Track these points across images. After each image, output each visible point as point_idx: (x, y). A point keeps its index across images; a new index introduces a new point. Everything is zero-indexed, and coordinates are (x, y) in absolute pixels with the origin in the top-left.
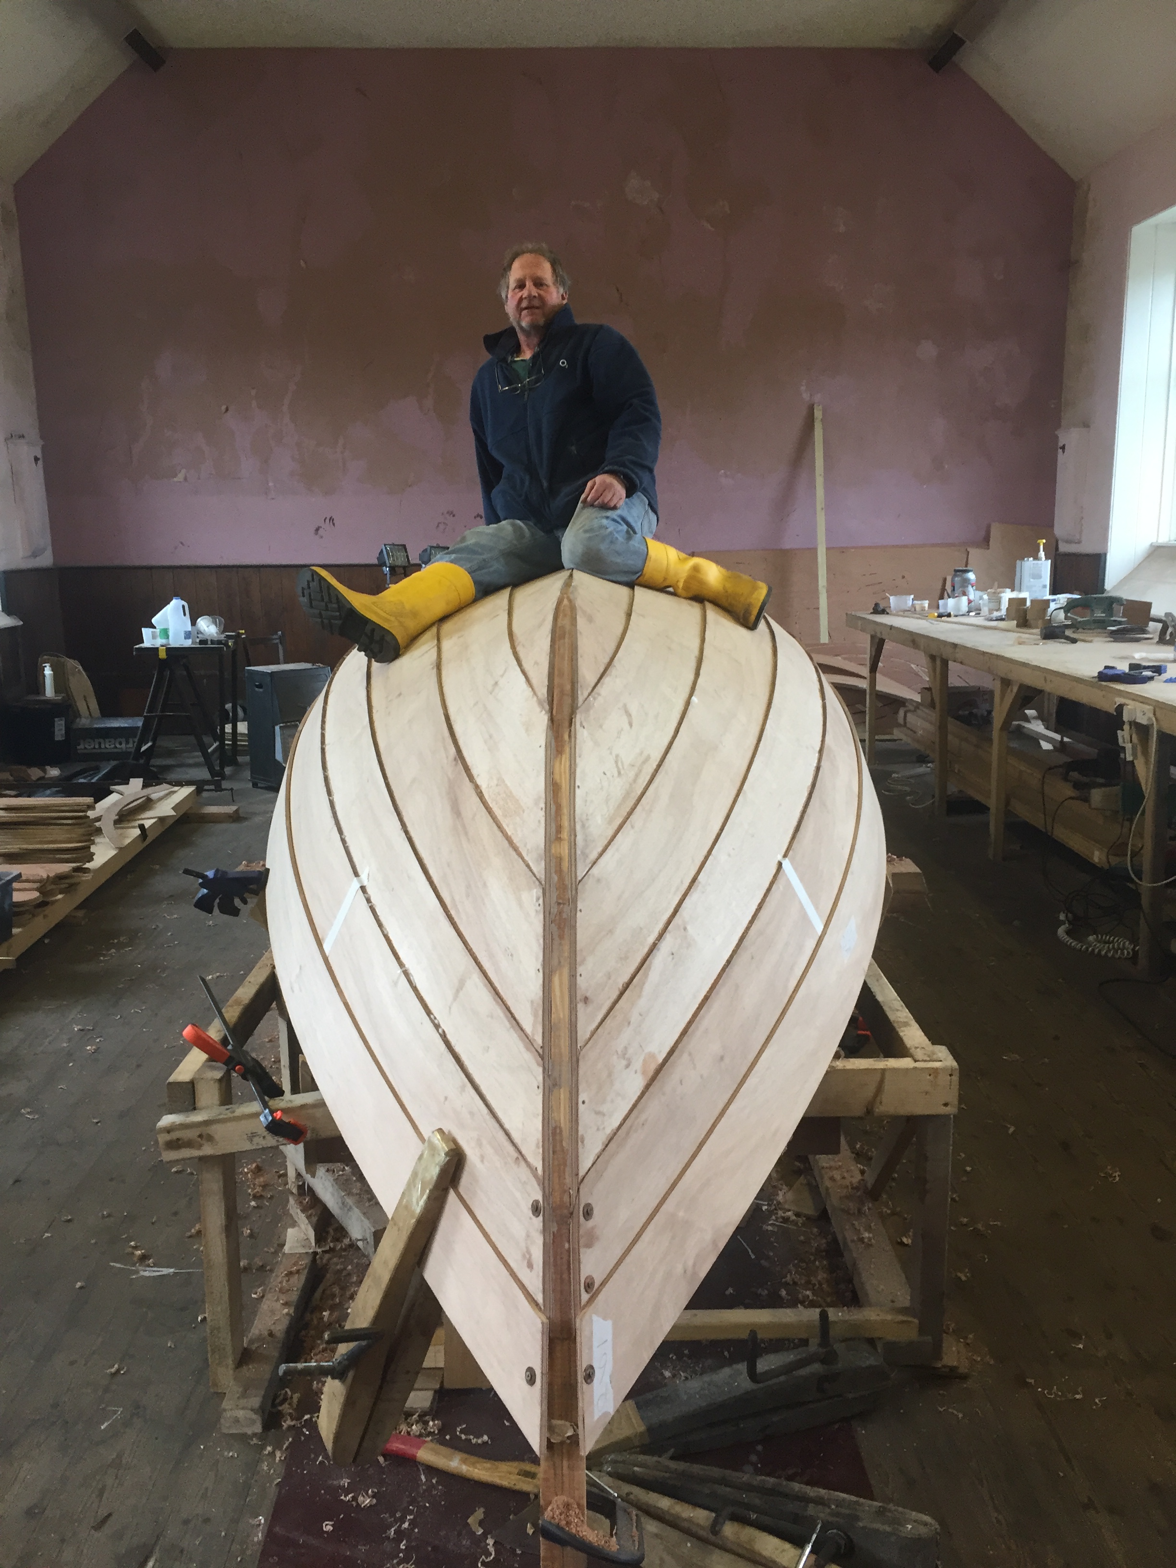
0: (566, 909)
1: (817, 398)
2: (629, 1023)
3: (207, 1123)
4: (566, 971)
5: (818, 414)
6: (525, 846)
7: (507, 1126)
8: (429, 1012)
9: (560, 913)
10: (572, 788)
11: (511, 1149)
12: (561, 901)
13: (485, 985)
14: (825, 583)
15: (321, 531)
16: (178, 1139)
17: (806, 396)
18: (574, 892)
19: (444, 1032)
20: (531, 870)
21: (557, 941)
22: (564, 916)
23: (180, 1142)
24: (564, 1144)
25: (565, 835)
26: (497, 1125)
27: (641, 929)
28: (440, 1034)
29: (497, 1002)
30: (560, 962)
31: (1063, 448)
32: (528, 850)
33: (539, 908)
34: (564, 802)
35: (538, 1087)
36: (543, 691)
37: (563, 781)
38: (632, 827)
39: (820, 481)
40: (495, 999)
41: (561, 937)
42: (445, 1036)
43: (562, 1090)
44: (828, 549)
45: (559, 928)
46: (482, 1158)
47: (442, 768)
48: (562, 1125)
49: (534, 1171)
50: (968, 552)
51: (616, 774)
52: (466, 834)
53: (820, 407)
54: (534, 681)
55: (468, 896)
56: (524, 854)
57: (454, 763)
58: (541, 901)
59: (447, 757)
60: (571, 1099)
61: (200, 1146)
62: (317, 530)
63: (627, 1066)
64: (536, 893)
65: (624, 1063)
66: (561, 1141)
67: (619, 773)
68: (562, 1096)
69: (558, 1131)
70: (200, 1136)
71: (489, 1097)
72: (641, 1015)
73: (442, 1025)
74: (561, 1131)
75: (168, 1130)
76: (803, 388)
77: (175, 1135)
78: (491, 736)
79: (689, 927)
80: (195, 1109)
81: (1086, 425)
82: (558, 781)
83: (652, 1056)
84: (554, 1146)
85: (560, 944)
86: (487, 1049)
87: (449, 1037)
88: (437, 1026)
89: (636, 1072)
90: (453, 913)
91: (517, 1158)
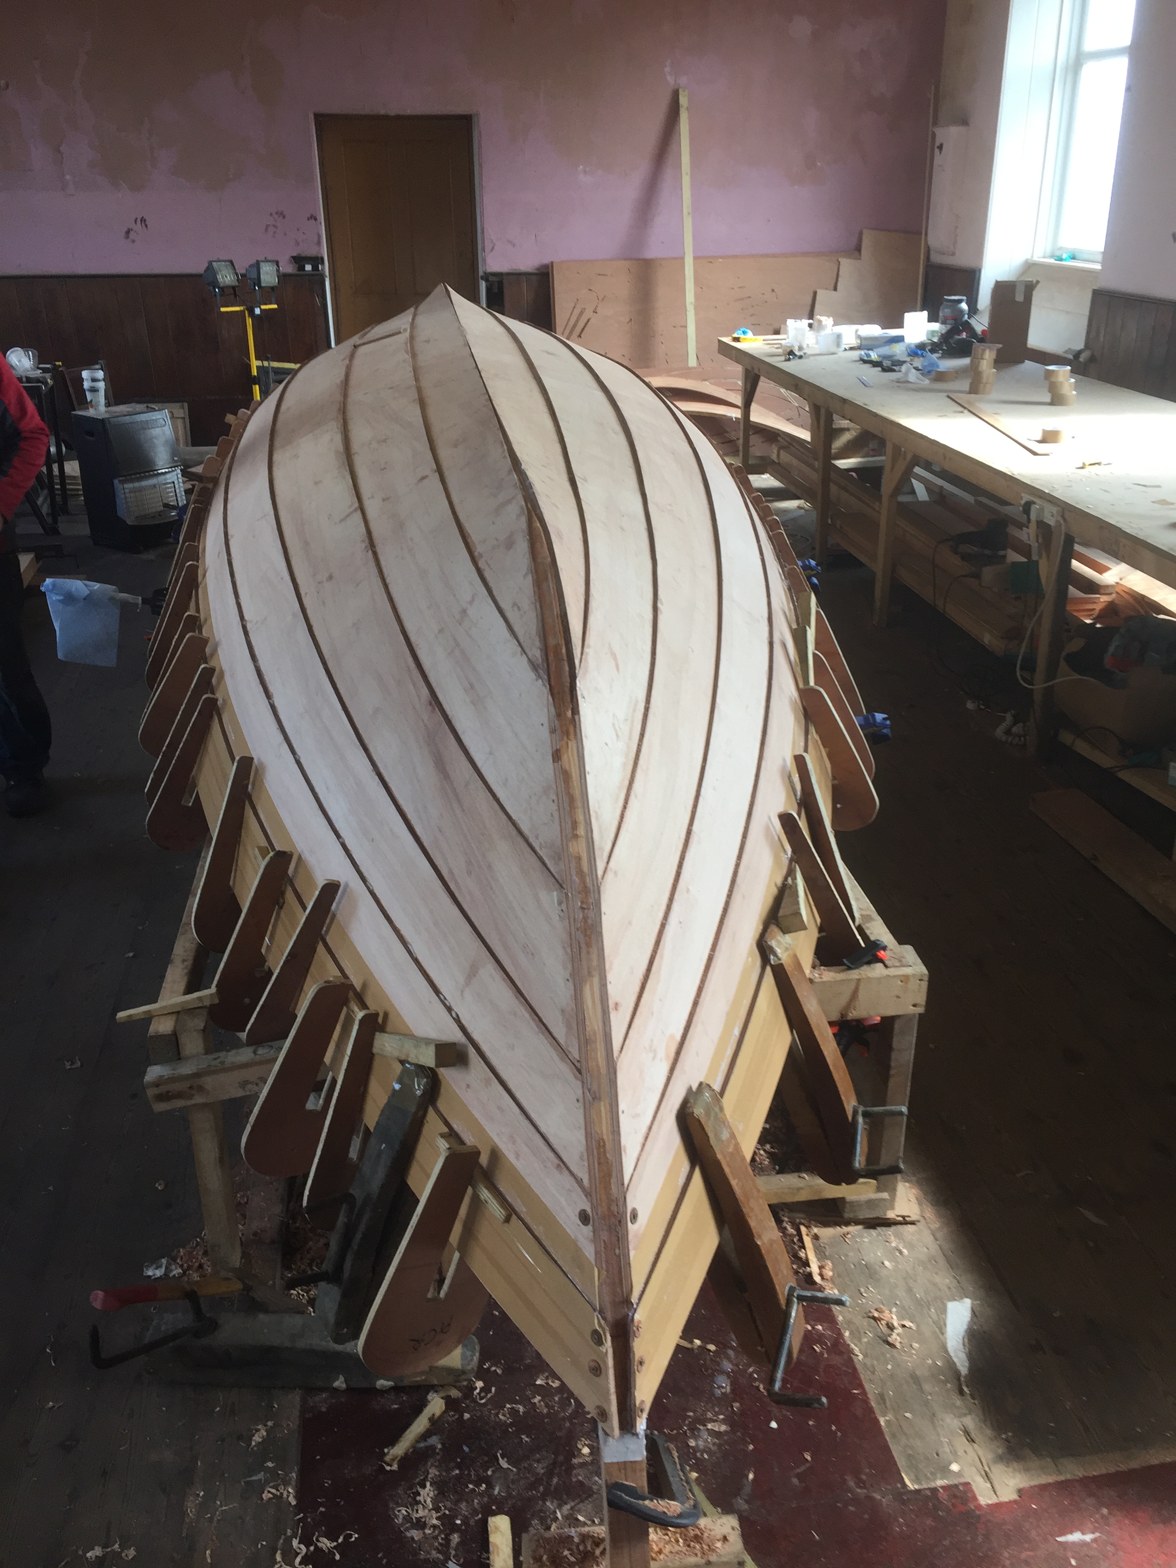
0: (591, 914)
1: (683, 81)
2: (652, 1014)
3: (197, 1075)
4: (596, 980)
5: (683, 100)
6: (537, 838)
7: (543, 1129)
8: (437, 992)
9: (585, 919)
10: (583, 777)
11: (551, 1155)
12: (584, 906)
13: (504, 980)
14: (693, 300)
15: (132, 233)
16: (168, 1092)
17: (670, 79)
18: (596, 896)
19: (457, 1015)
20: (548, 869)
21: (584, 950)
22: (590, 921)
23: (170, 1094)
24: (608, 1156)
25: (581, 831)
26: (532, 1128)
27: (652, 906)
28: (453, 1018)
29: (521, 1002)
30: (589, 972)
31: (940, 147)
32: (541, 844)
33: (562, 914)
34: (577, 793)
35: (578, 1101)
36: (536, 653)
37: (572, 767)
38: (636, 796)
39: (686, 181)
40: (517, 998)
41: (588, 945)
42: (460, 1022)
43: (602, 1103)
44: (695, 258)
45: (586, 935)
46: (517, 1157)
47: (414, 708)
48: (605, 1137)
49: (579, 1182)
50: (839, 262)
51: (615, 737)
52: (459, 801)
53: (686, 93)
54: (520, 634)
55: (469, 873)
56: (538, 849)
57: (430, 708)
58: (564, 906)
59: (419, 697)
60: (612, 1112)
61: (191, 1097)
62: (128, 232)
63: (654, 1058)
64: (557, 896)
65: (651, 1055)
66: (605, 1152)
67: (617, 736)
68: (603, 1109)
69: (602, 1144)
70: (191, 1088)
71: (518, 1095)
72: (660, 1000)
73: (454, 1007)
74: (604, 1142)
75: (157, 1084)
76: (667, 69)
77: (163, 1089)
78: (472, 686)
79: (690, 888)
80: (180, 1059)
81: (964, 122)
82: (568, 768)
83: (672, 1037)
84: (599, 1158)
85: (588, 953)
86: (512, 1047)
87: (463, 1021)
88: (449, 1009)
89: (661, 1060)
90: (452, 886)
91: (558, 1166)
